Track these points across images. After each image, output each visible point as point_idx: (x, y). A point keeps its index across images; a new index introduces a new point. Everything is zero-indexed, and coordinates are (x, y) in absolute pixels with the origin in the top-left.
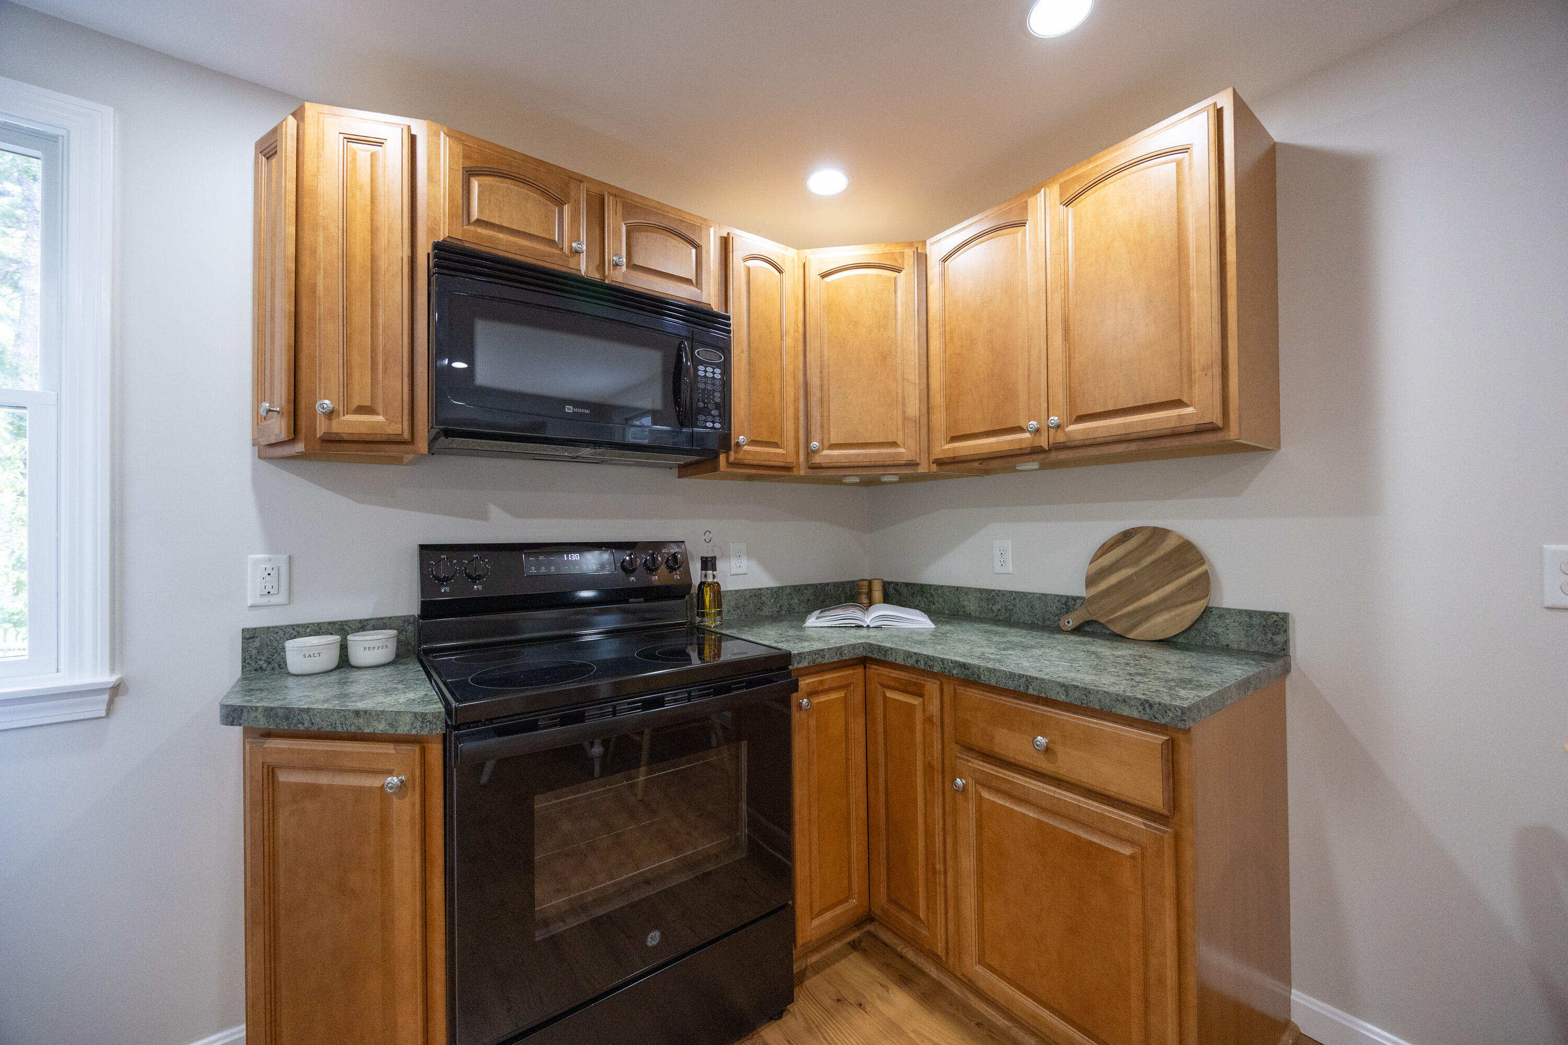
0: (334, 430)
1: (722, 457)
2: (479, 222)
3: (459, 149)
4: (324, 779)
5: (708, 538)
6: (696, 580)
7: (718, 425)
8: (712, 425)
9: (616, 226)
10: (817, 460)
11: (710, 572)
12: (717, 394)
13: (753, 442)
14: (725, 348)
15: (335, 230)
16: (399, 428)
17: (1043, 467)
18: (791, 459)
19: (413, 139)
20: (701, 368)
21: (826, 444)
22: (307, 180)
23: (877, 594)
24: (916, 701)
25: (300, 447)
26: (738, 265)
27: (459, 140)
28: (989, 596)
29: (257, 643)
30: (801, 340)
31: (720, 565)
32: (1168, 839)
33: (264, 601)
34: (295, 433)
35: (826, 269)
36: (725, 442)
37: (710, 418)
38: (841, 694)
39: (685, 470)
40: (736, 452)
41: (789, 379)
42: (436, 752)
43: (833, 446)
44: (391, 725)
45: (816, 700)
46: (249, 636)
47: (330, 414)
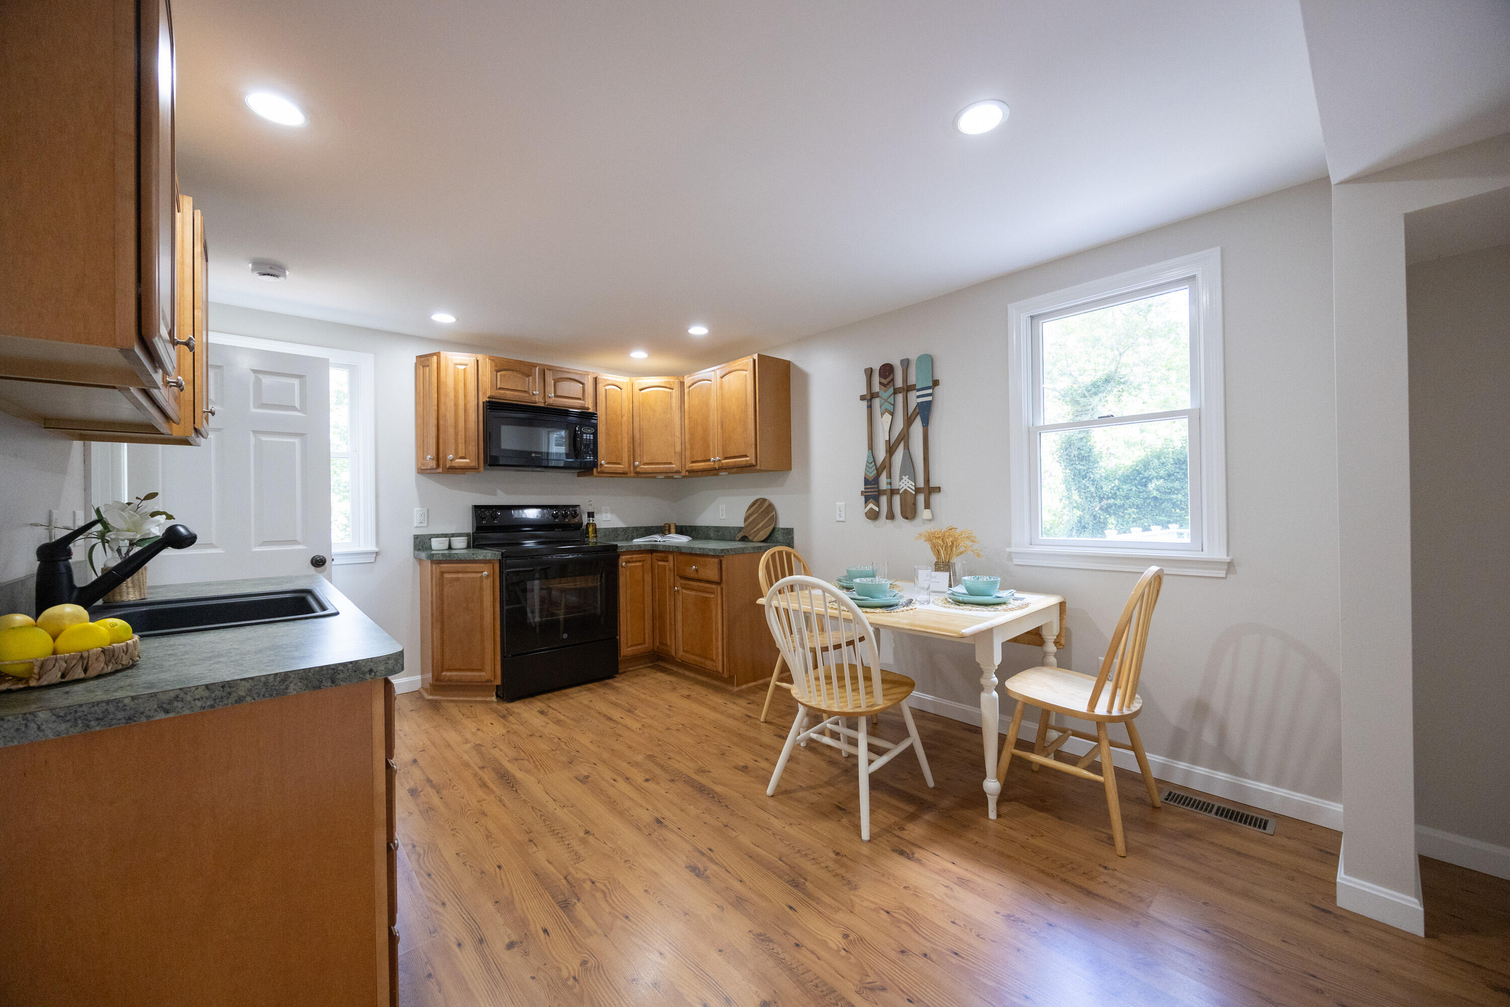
0: (453, 465)
1: (595, 470)
2: (500, 388)
3: (493, 364)
4: (460, 575)
5: (590, 503)
6: (585, 523)
7: (592, 458)
8: (590, 458)
9: (550, 381)
10: (638, 470)
11: (591, 518)
12: (592, 445)
13: (608, 463)
14: (595, 426)
15: (452, 395)
16: (474, 464)
17: (729, 474)
18: (626, 470)
19: (478, 361)
20: (585, 435)
21: (642, 463)
22: (442, 379)
23: (673, 530)
24: (666, 564)
25: (440, 470)
26: (601, 389)
27: (493, 360)
28: (717, 529)
29: (419, 540)
30: (631, 417)
31: (596, 516)
32: (719, 589)
33: (420, 525)
34: (438, 465)
35: (640, 388)
36: (595, 464)
37: (588, 455)
38: (640, 564)
39: (579, 475)
40: (601, 467)
41: (625, 435)
42: (497, 566)
43: (645, 464)
44: (484, 557)
45: (629, 565)
46: (416, 537)
47: (451, 461)
